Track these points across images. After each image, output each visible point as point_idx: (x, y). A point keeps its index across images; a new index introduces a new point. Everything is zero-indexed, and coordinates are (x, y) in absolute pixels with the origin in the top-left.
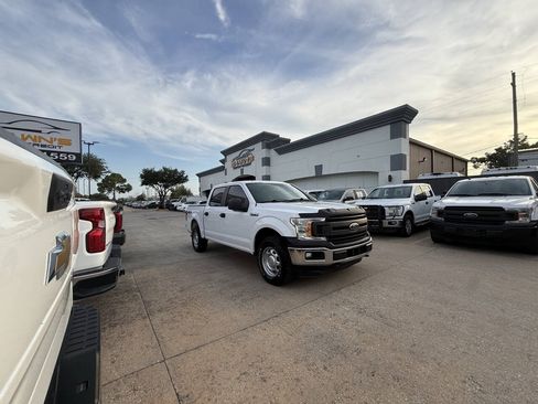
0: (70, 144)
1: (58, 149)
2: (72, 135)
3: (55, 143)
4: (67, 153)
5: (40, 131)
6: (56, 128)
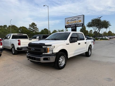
1: (79, 23)
4: (80, 24)
5: (76, 20)
6: (79, 18)
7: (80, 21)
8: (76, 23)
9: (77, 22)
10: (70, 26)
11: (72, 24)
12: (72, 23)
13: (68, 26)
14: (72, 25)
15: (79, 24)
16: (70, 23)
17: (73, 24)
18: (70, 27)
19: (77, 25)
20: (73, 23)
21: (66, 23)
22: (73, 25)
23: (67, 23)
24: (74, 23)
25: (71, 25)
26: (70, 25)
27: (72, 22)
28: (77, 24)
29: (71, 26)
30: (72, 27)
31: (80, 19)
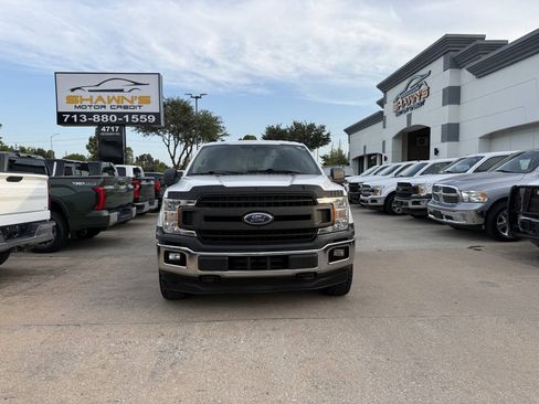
0: (149, 102)
1: (138, 110)
2: (150, 91)
3: (136, 103)
4: (148, 114)
5: (122, 91)
6: (136, 84)
7: (146, 100)
8: (126, 107)
9: (126, 103)
10: (90, 115)
11: (103, 110)
12: (100, 103)
13: (78, 118)
14: (101, 114)
15: (139, 114)
16: (88, 103)
17: (108, 110)
18: (89, 123)
19: (127, 116)
20: (108, 103)
21: (63, 100)
22: (109, 114)
23: (70, 100)
24: (114, 103)
25: (93, 110)
26: (88, 110)
27: (100, 98)
28: (129, 111)
29: (96, 118)
30: (100, 125)
31: (143, 91)
